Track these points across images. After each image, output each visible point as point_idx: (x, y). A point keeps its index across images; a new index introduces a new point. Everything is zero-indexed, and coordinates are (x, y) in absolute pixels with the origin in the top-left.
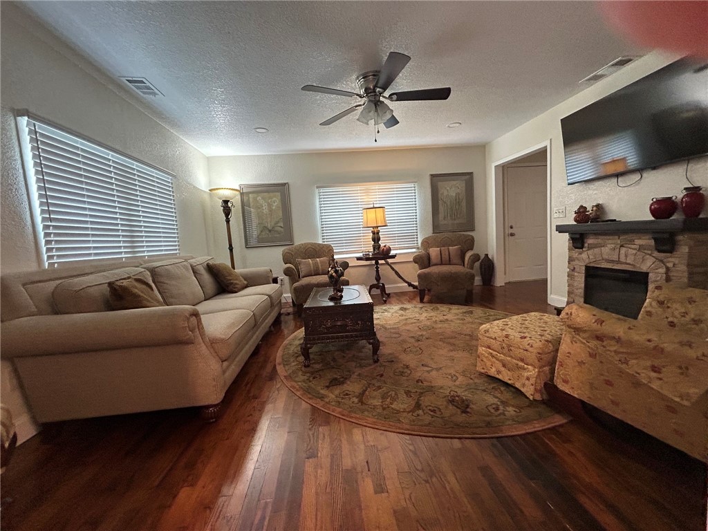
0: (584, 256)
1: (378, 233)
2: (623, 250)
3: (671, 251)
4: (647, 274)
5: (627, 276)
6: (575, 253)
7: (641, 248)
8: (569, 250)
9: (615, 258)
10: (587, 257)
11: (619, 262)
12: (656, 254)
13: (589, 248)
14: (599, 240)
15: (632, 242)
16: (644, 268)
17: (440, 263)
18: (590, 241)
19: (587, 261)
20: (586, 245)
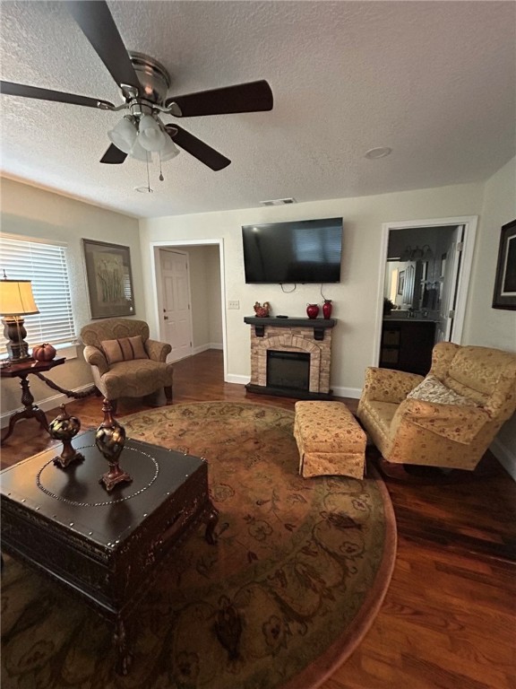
0: (266, 342)
1: (21, 324)
2: (294, 339)
3: (322, 339)
4: (309, 354)
5: (297, 356)
6: (257, 340)
7: (305, 337)
8: (252, 337)
9: (289, 344)
10: (267, 343)
11: (291, 347)
12: (314, 340)
13: (269, 337)
14: (277, 330)
15: (299, 333)
16: (308, 351)
17: (121, 358)
18: (269, 330)
19: (268, 346)
20: (266, 334)
